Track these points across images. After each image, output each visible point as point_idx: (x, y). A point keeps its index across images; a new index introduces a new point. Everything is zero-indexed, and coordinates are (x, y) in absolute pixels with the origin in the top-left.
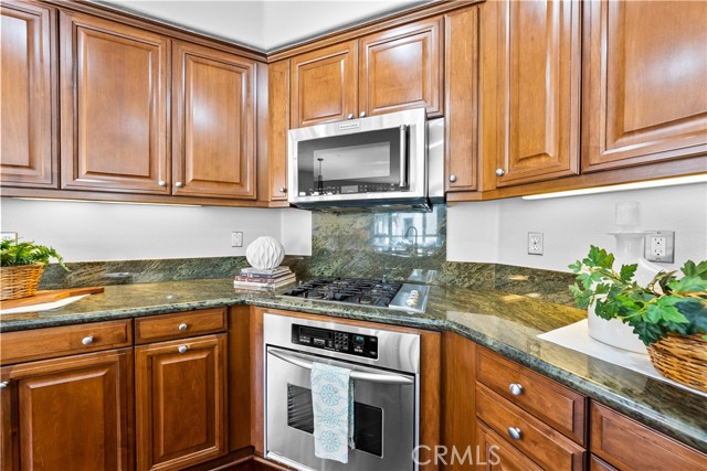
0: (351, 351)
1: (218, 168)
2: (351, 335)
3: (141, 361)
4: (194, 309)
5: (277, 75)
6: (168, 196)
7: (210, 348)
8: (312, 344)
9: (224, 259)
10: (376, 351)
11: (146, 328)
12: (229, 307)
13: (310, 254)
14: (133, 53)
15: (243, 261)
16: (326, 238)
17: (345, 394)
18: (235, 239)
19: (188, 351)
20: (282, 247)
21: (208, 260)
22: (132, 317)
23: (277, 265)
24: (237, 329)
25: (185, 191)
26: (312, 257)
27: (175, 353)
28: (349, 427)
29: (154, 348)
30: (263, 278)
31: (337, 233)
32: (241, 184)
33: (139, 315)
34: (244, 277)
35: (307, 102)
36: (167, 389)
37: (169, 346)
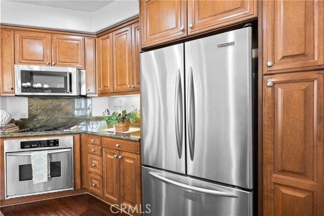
0: (49, 146)
2: (48, 141)
8: (31, 147)
10: (58, 144)
13: (28, 118)
16: (37, 110)
17: (46, 159)
23: (8, 122)
28: (48, 169)
31: (43, 108)
35: (24, 52)
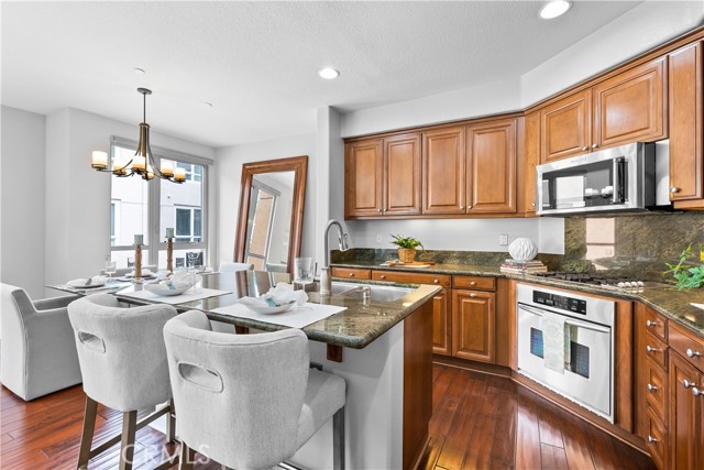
0: (569, 309)
1: (491, 195)
2: (569, 299)
3: (454, 297)
4: (478, 275)
5: (531, 124)
6: (464, 214)
7: (486, 299)
8: (545, 303)
9: (495, 253)
10: (585, 310)
11: (457, 280)
12: (496, 278)
13: (563, 253)
14: (449, 141)
15: (507, 255)
18: (502, 240)
19: (475, 298)
20: (535, 246)
21: (484, 253)
22: (451, 274)
23: (531, 258)
24: (501, 291)
25: (472, 211)
26: (565, 256)
27: (469, 297)
28: (566, 353)
29: (460, 292)
30: (519, 265)
32: (506, 203)
33: (455, 274)
34: (507, 265)
35: (552, 140)
36: (465, 315)
37: (467, 292)
